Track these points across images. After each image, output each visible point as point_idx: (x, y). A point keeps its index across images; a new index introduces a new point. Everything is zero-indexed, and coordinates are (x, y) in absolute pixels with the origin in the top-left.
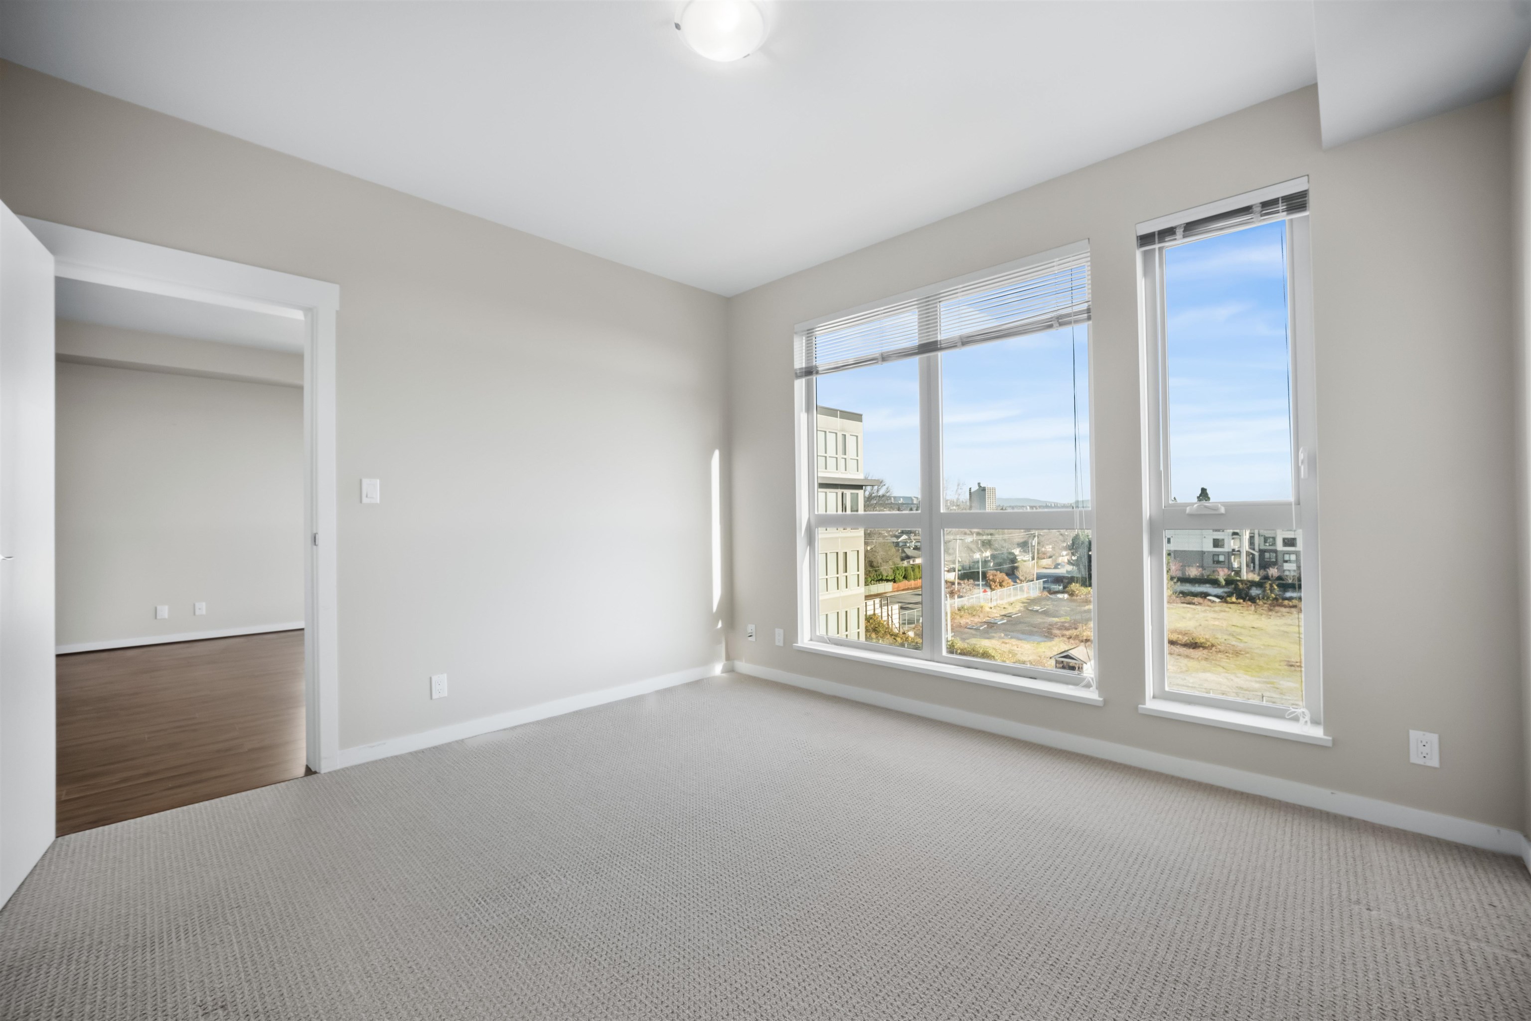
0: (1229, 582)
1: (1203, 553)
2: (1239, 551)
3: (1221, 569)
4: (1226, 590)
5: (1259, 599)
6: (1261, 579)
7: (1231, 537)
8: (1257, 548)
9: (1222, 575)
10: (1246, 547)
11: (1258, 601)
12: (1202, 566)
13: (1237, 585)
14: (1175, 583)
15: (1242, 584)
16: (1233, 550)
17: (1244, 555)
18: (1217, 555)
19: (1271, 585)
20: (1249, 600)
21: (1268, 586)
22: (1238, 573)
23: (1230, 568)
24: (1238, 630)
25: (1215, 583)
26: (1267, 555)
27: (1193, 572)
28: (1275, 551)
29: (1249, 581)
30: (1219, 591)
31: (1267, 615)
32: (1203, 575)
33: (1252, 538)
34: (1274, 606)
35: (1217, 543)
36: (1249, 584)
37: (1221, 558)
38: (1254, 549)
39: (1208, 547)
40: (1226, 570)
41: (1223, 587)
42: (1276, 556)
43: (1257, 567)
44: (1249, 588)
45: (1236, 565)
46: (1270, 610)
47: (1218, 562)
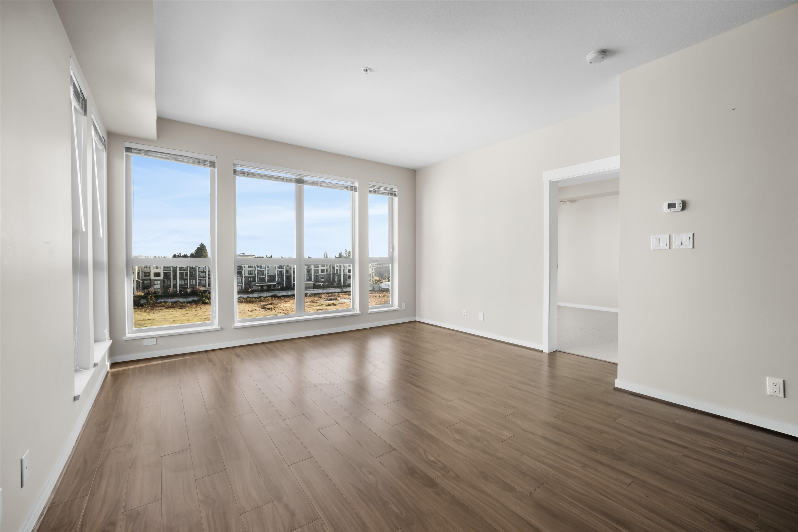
5: (145, 305)
6: (144, 294)
8: (141, 278)
11: (145, 306)
15: (136, 298)
19: (151, 297)
20: (140, 306)
21: (149, 297)
24: (142, 322)
26: (145, 282)
28: (150, 280)
31: (152, 312)
33: (138, 273)
34: (153, 307)
36: (140, 297)
38: (139, 279)
42: (150, 282)
43: (141, 288)
44: (140, 300)
46: (152, 310)
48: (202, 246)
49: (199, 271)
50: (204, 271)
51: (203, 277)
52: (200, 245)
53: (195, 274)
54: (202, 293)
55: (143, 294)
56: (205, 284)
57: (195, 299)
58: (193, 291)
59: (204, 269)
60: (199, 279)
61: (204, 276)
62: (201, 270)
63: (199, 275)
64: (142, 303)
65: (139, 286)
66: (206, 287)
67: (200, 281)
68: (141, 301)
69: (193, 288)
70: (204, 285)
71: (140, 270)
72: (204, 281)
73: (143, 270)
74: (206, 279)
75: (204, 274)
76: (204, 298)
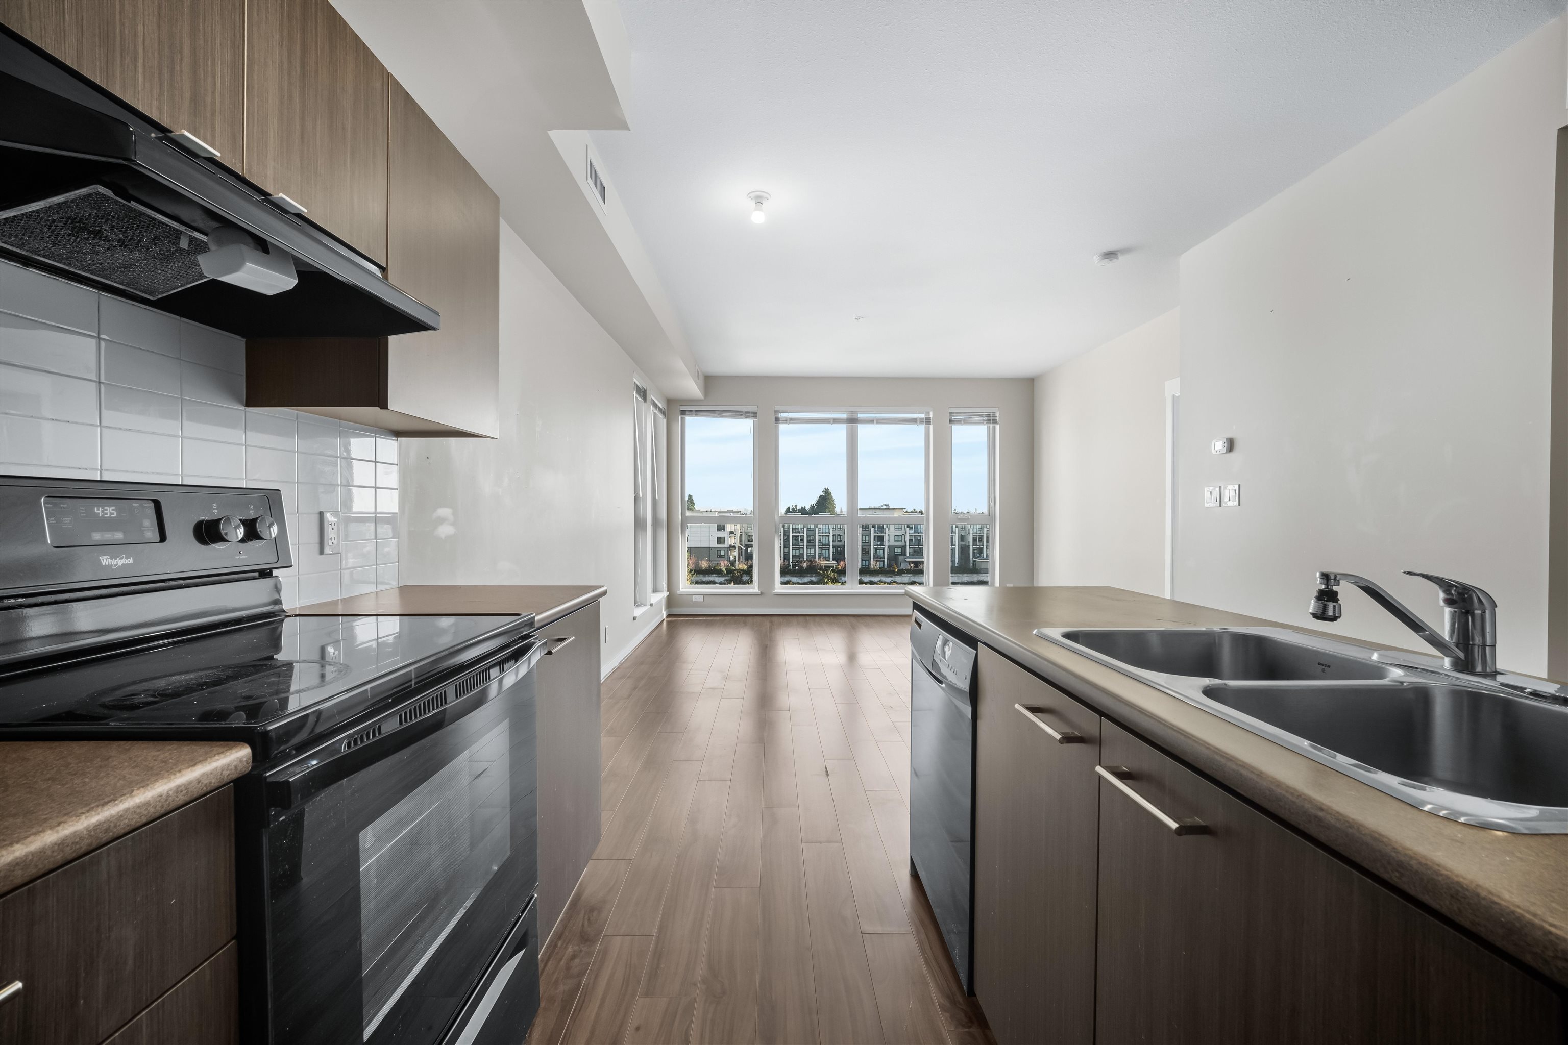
0: (729, 571)
1: (710, 548)
2: (734, 546)
3: (722, 561)
4: (727, 578)
6: (748, 568)
7: (729, 536)
8: (743, 544)
9: (723, 566)
10: (738, 545)
12: (709, 560)
13: (734, 573)
14: (692, 574)
15: (737, 573)
16: (731, 546)
17: (737, 550)
18: (719, 550)
22: (733, 564)
23: (728, 560)
25: (719, 573)
27: (704, 565)
29: (742, 570)
30: (722, 579)
32: (710, 567)
33: (741, 535)
35: (720, 540)
36: (742, 572)
37: (723, 553)
38: (742, 545)
39: (714, 544)
40: (726, 562)
41: (724, 576)
43: (744, 558)
44: (742, 576)
45: (732, 558)
47: (721, 556)
48: (826, 493)
49: (820, 534)
50: (827, 534)
51: (826, 545)
52: (823, 492)
53: (814, 540)
54: (823, 570)
55: (745, 568)
56: (827, 556)
57: (814, 579)
58: (810, 566)
59: (827, 531)
60: (819, 548)
61: (827, 543)
62: (822, 533)
63: (820, 542)
64: (744, 580)
65: (742, 555)
66: (829, 560)
67: (821, 551)
68: (743, 578)
69: (811, 561)
70: (826, 558)
71: (743, 532)
72: (827, 551)
73: (747, 531)
74: (829, 548)
75: (827, 539)
76: (826, 578)
